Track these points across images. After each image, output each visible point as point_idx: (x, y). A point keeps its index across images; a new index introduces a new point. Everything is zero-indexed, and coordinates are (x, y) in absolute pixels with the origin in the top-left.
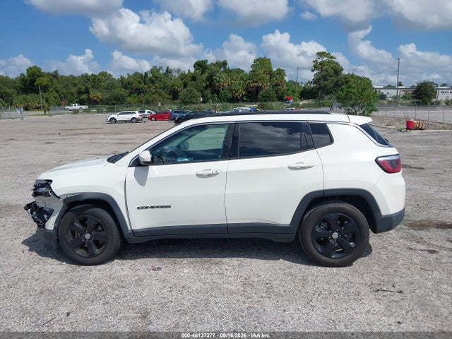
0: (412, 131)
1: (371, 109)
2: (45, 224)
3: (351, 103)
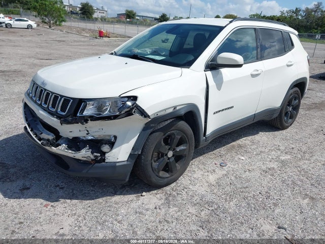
0: (104, 38)
1: (61, 19)
2: (105, 157)
3: (46, 13)
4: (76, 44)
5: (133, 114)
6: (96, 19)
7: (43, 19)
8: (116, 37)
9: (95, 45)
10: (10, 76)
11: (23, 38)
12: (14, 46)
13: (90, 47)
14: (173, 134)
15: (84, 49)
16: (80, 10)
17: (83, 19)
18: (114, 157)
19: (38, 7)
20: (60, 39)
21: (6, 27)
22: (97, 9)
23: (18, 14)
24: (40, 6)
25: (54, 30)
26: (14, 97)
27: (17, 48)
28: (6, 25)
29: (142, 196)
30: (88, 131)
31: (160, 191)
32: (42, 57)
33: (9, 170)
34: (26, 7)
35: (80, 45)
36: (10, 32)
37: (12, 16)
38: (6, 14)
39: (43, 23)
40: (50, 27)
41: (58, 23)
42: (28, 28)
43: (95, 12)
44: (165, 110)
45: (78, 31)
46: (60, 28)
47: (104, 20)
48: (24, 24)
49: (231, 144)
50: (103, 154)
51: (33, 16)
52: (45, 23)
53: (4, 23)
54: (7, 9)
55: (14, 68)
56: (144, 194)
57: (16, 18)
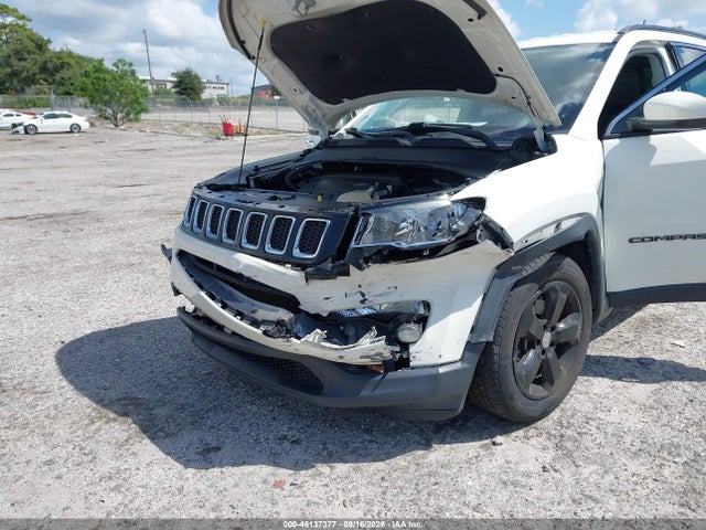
0: (235, 138)
1: (138, 108)
2: (409, 354)
3: (106, 97)
4: (178, 153)
5: (477, 243)
6: (210, 101)
7: (101, 110)
8: (259, 133)
9: (221, 153)
10: (70, 222)
11: (66, 151)
12: (53, 168)
13: (211, 157)
14: (553, 289)
15: (201, 161)
16: (175, 87)
17: (183, 104)
18: (431, 353)
19: (90, 87)
20: (144, 146)
21: (26, 133)
22: (209, 82)
23: (47, 105)
24: (93, 83)
25: (125, 130)
26: (94, 261)
27: (61, 170)
28: (26, 128)
29: (494, 444)
30: (363, 295)
31: (531, 431)
32: (120, 183)
33: (154, 412)
34: (61, 89)
35: (190, 155)
36: (36, 142)
37: (33, 110)
38: (22, 108)
39: (102, 119)
40: (116, 125)
41: (132, 116)
42: (71, 132)
43: (205, 88)
44: (540, 229)
45: (175, 129)
46: (137, 125)
47: (224, 102)
48: (63, 124)
49: (635, 316)
50: (405, 346)
51: (81, 105)
52: (106, 118)
53: (20, 125)
54: (23, 96)
55: (70, 207)
56: (499, 439)
57: (46, 113)
